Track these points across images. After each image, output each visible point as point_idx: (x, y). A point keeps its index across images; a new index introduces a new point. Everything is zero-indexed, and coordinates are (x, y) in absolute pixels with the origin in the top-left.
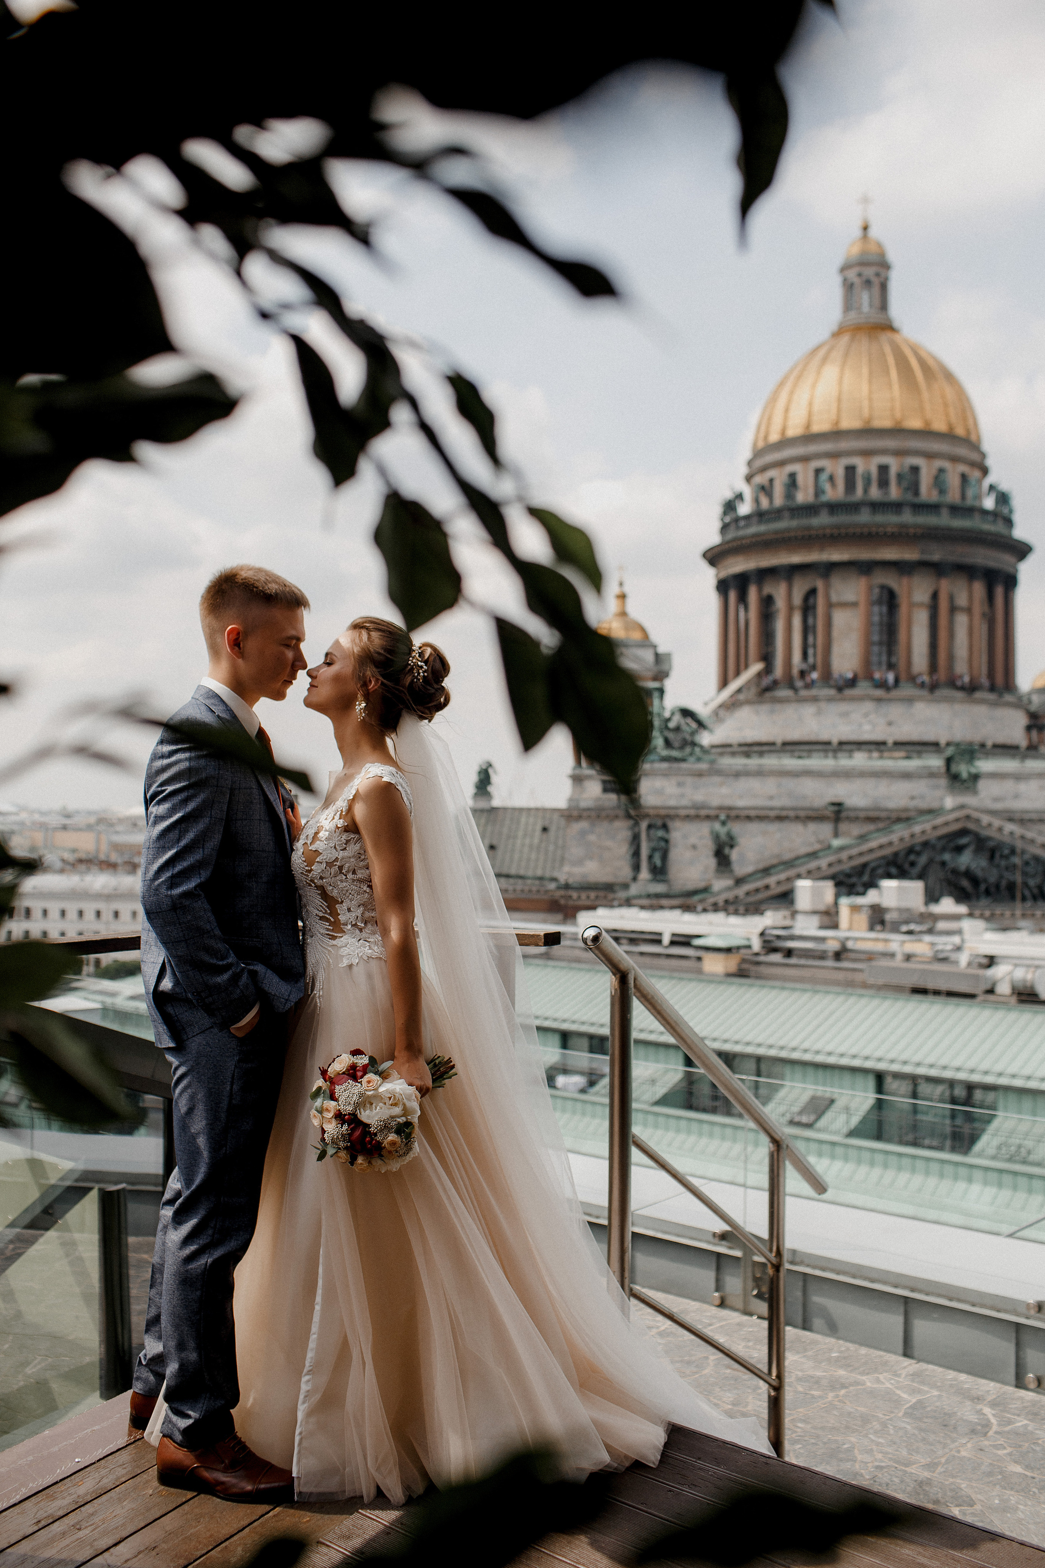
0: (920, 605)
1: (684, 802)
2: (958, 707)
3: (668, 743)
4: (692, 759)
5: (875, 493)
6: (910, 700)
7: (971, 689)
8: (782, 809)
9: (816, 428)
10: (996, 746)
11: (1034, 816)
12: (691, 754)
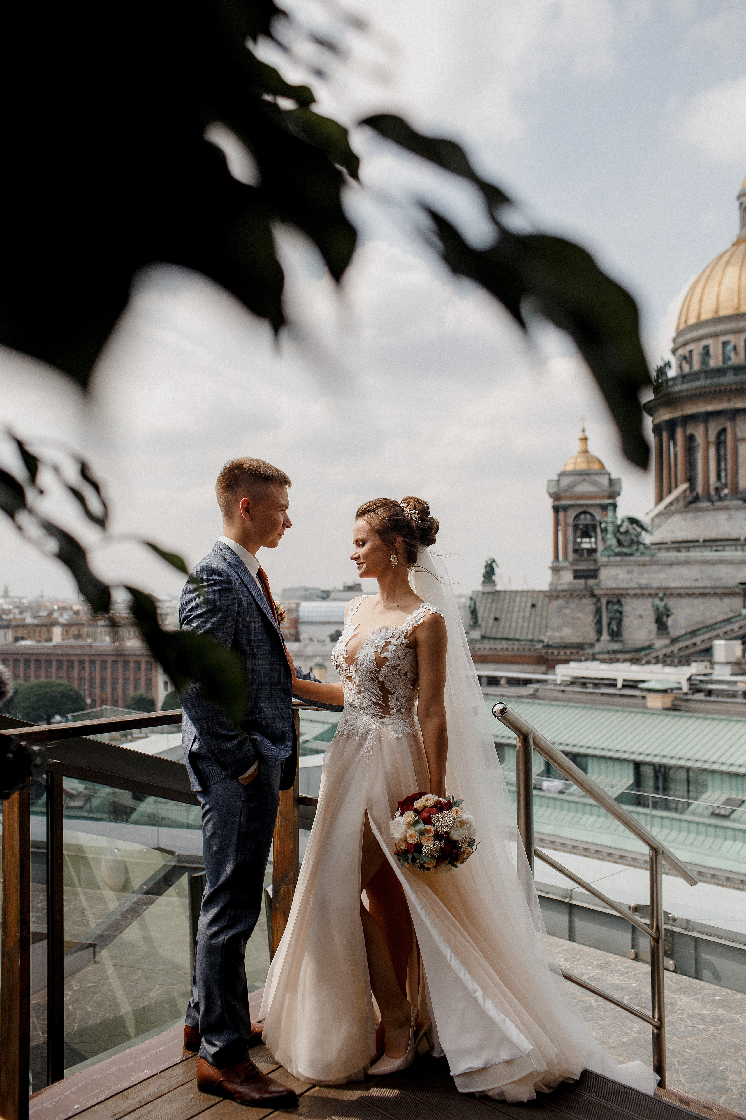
1: (633, 585)
3: (620, 543)
4: (638, 554)
8: (704, 588)
9: (722, 313)
12: (637, 550)
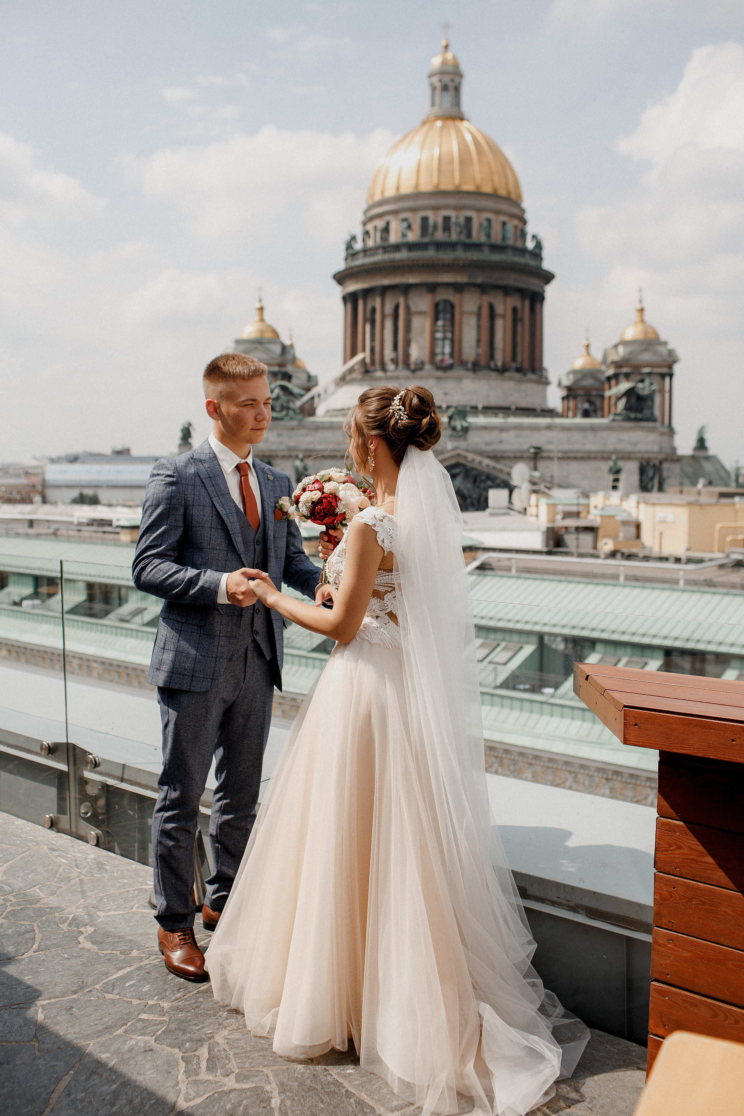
0: (470, 313)
2: (493, 383)
4: (287, 418)
5: (440, 236)
6: (460, 379)
7: (502, 370)
9: (402, 192)
10: (517, 409)
11: (510, 455)
12: (287, 415)
